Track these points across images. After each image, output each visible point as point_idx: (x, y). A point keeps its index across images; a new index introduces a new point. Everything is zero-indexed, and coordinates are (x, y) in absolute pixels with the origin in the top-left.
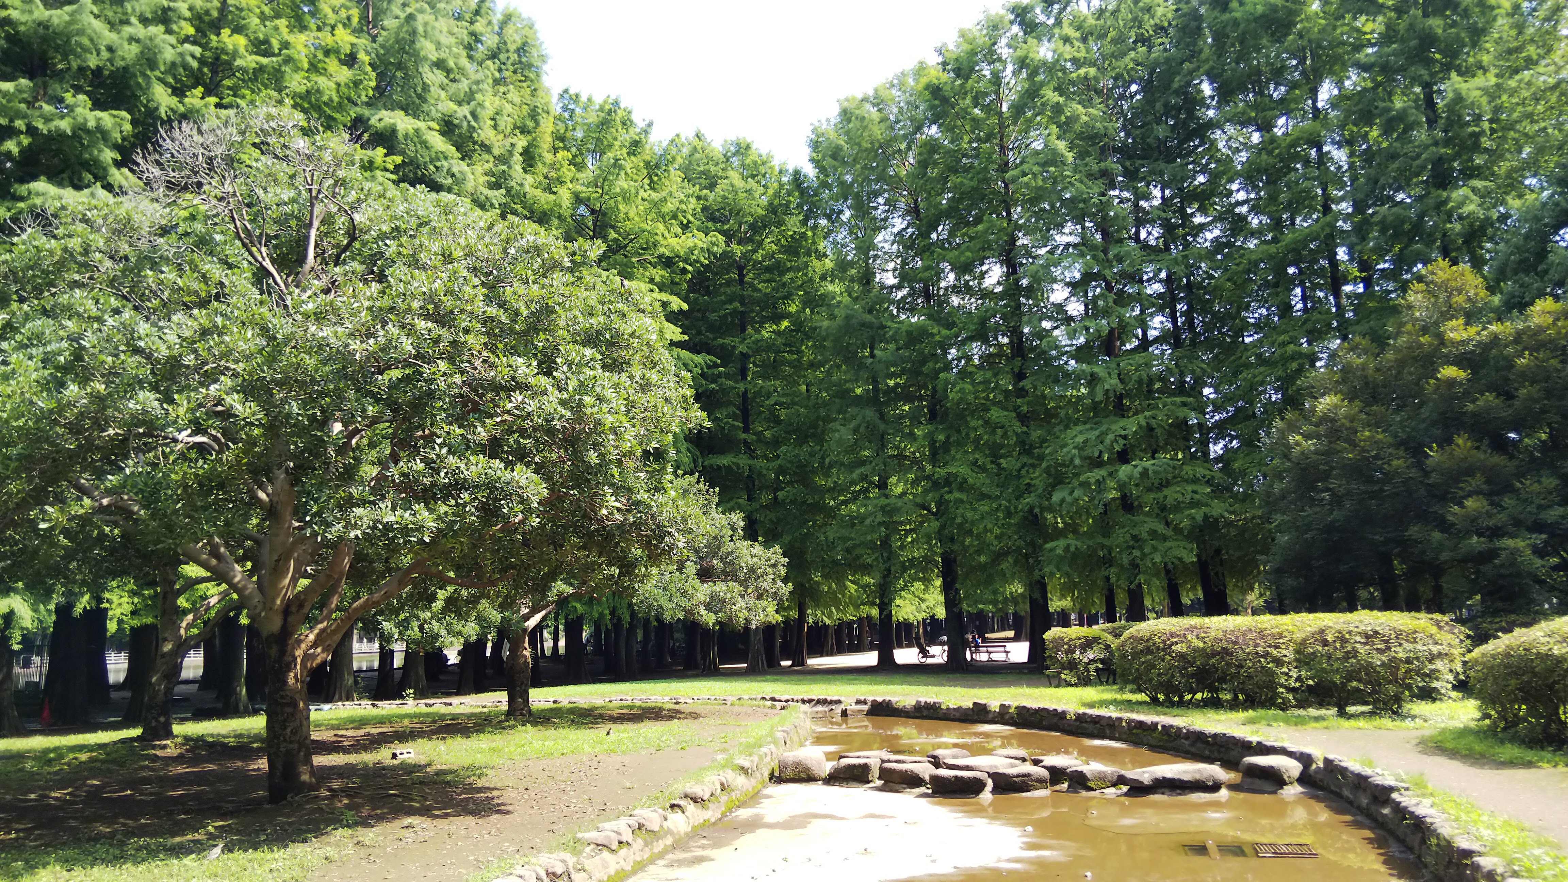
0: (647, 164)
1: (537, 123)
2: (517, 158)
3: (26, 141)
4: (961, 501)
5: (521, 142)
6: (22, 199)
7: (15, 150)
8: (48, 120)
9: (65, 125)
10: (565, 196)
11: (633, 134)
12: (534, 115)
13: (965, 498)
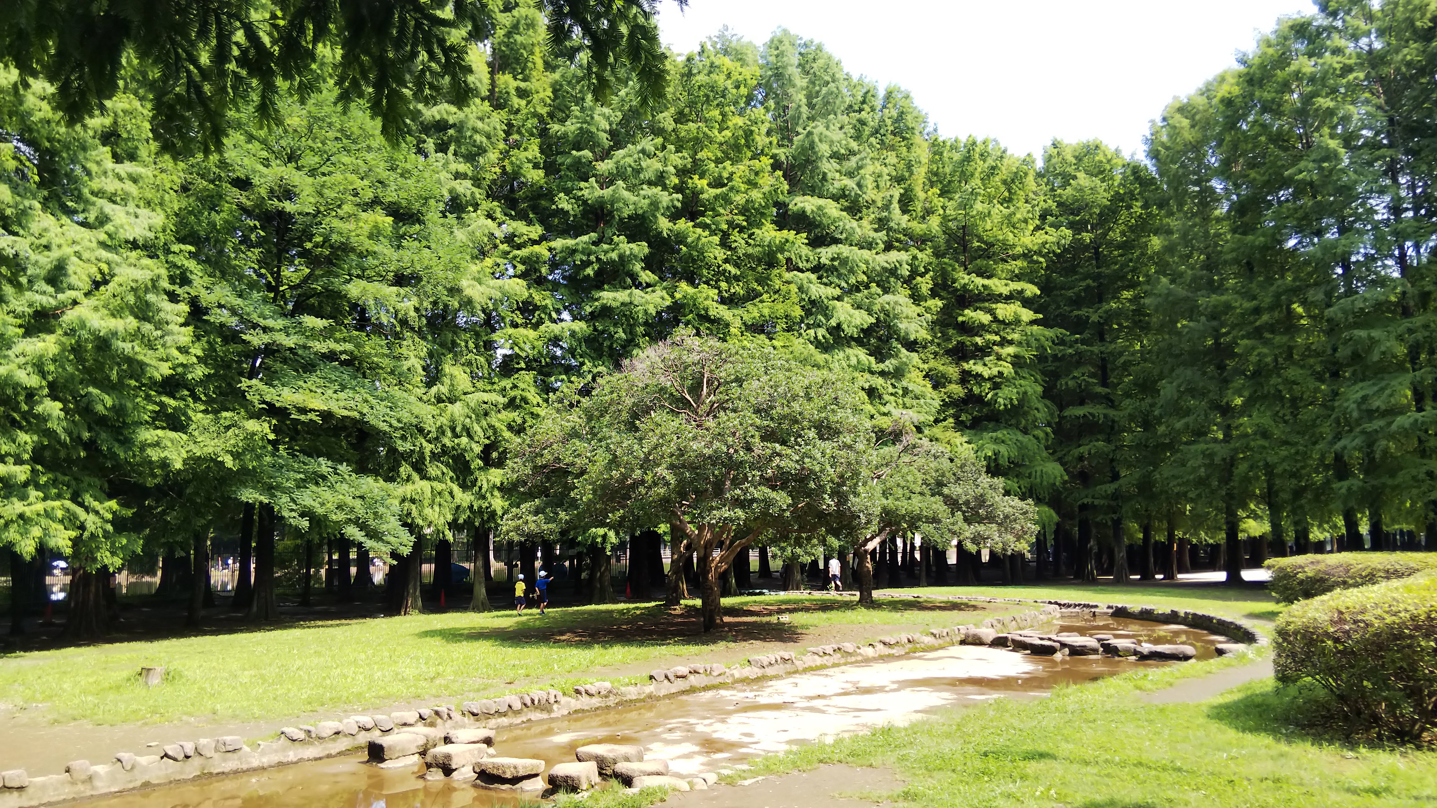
0: (1004, 182)
1: (912, 173)
2: (895, 206)
3: (596, 267)
4: (1264, 447)
5: (897, 192)
6: (597, 300)
7: (592, 273)
8: (606, 252)
9: (614, 256)
10: (934, 223)
11: (990, 162)
12: (909, 167)
13: (1267, 444)
